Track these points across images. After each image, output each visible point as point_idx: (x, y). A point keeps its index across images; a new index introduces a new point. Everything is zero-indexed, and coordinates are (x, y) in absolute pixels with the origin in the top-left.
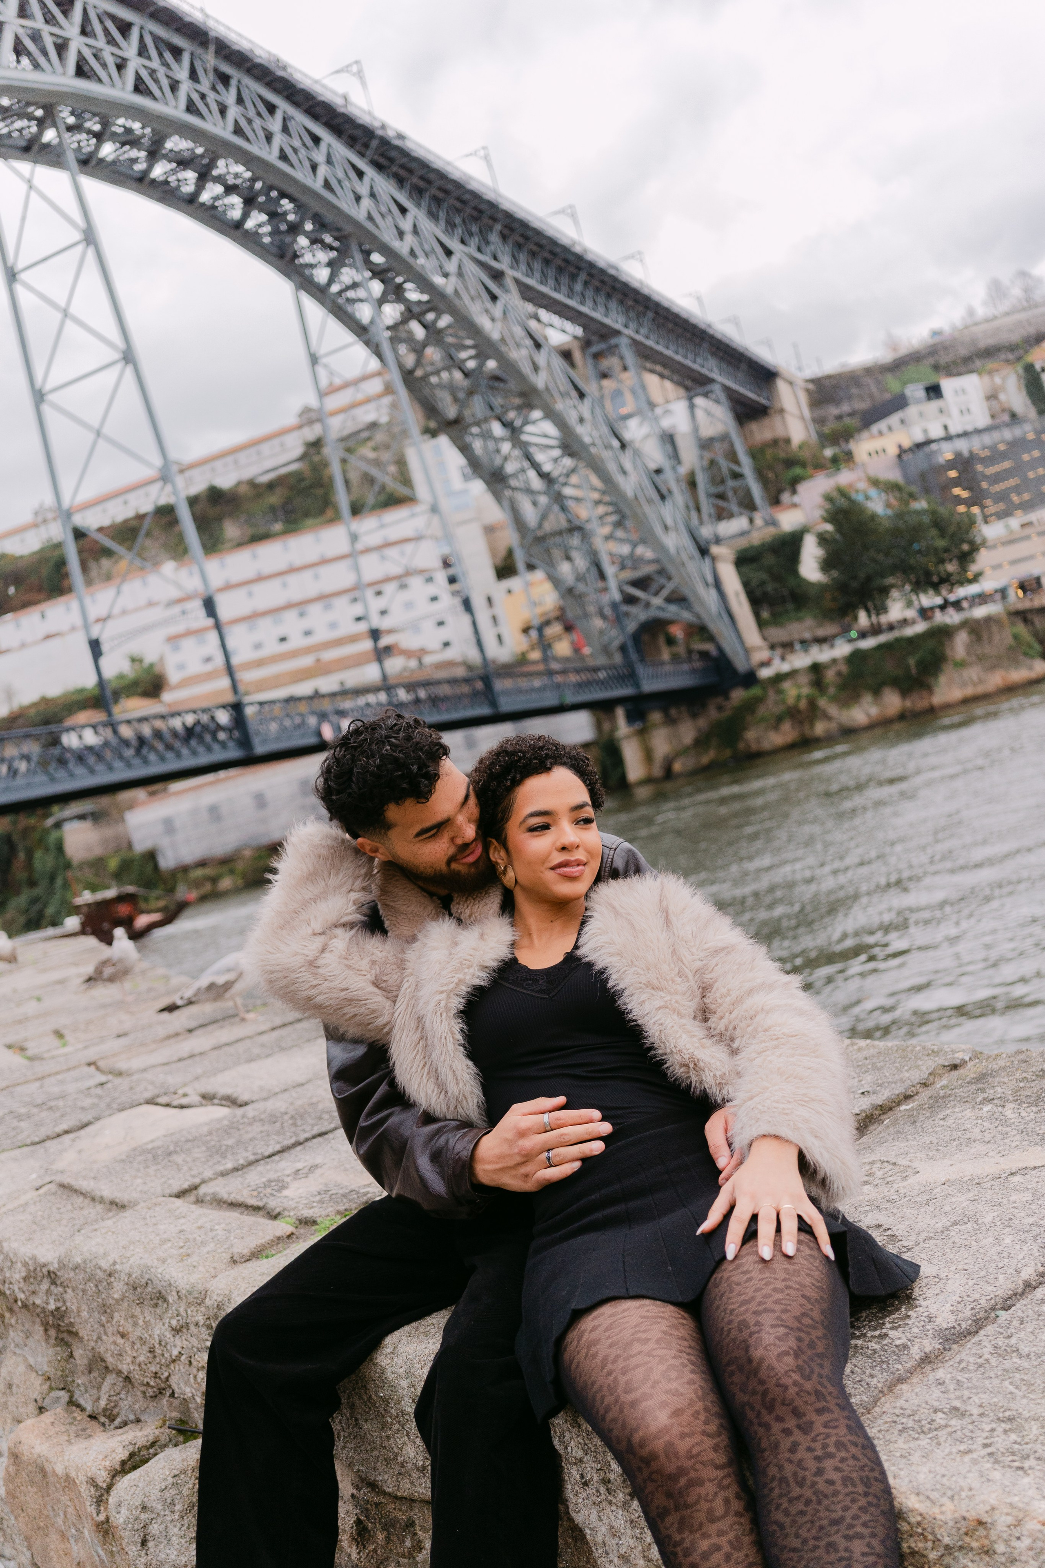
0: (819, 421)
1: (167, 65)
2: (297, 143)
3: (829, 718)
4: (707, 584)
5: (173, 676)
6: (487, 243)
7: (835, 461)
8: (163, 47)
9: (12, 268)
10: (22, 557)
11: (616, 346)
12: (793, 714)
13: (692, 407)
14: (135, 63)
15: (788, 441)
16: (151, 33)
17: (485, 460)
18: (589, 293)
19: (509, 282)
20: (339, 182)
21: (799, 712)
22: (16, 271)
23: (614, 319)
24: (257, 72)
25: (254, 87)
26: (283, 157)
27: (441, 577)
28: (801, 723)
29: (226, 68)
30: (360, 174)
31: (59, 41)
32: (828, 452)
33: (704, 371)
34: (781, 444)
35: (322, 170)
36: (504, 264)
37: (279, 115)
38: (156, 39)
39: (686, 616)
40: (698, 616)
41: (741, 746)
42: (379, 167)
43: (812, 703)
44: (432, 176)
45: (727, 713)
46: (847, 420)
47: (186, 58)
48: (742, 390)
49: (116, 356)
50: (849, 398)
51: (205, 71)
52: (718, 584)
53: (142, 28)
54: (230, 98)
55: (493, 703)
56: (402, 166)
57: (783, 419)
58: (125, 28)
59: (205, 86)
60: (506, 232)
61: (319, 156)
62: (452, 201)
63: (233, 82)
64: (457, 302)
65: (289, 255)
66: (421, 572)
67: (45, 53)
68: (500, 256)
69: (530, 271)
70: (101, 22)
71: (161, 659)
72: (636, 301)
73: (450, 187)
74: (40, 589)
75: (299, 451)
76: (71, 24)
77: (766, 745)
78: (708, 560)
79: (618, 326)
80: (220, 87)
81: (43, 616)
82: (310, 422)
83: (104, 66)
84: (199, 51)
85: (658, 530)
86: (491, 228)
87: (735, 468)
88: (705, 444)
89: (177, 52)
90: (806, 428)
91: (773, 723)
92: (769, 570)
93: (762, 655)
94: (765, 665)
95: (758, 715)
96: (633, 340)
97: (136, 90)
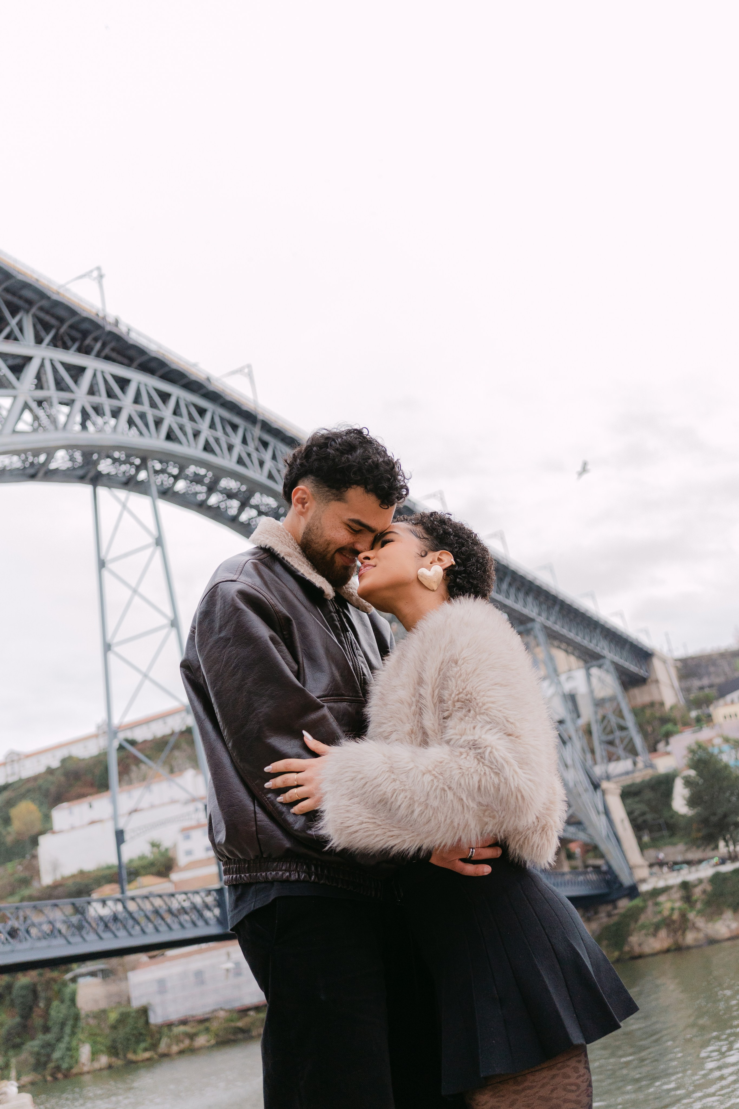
0: (687, 690)
1: (227, 435)
3: (698, 930)
4: (599, 813)
5: (182, 860)
7: (698, 720)
8: (226, 424)
10: (84, 760)
12: (667, 923)
13: (589, 674)
14: (206, 433)
15: (662, 704)
16: (220, 416)
18: (512, 591)
21: (674, 922)
22: (105, 561)
25: (285, 449)
28: (675, 931)
29: (267, 438)
31: (158, 419)
32: (694, 714)
33: (599, 650)
34: (657, 706)
38: (222, 419)
39: (582, 836)
40: (591, 837)
41: (626, 949)
43: (683, 916)
45: (615, 919)
46: (707, 691)
47: (241, 431)
48: (628, 666)
50: (709, 674)
51: (253, 439)
52: (607, 812)
53: (214, 412)
54: (267, 456)
57: (658, 688)
58: (202, 412)
59: (251, 449)
63: (271, 446)
70: (188, 408)
71: (175, 846)
72: (547, 598)
74: (92, 785)
76: (167, 409)
77: (646, 949)
78: (599, 793)
79: (533, 615)
80: (261, 449)
81: (91, 806)
83: (185, 434)
84: (250, 427)
87: (622, 722)
88: (599, 703)
89: (235, 427)
90: (676, 695)
91: (652, 930)
92: (648, 803)
93: (643, 872)
94: (643, 881)
95: (640, 922)
96: (544, 625)
97: (205, 449)
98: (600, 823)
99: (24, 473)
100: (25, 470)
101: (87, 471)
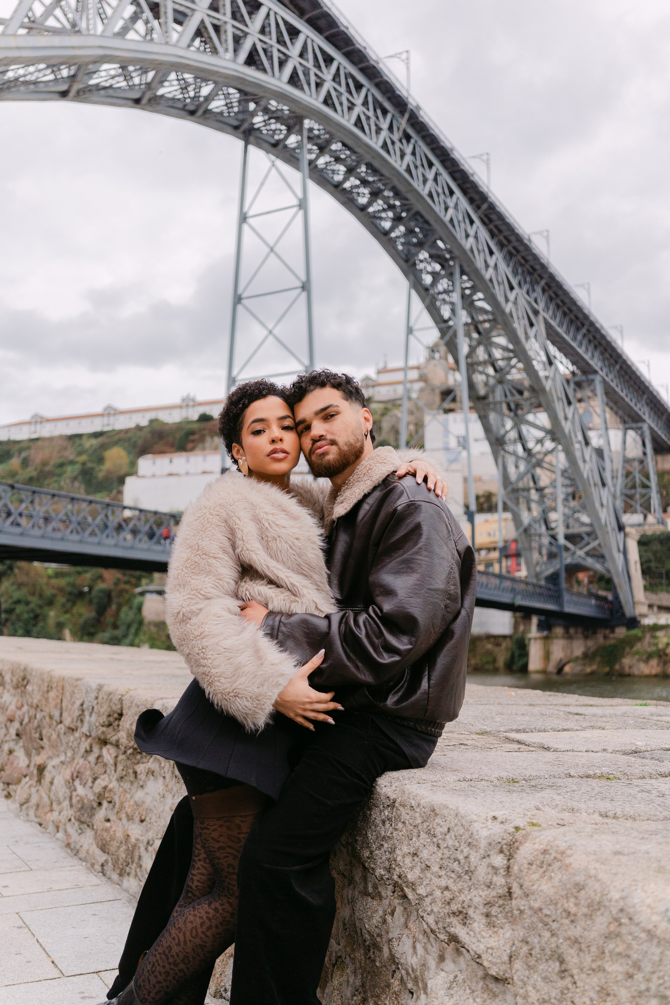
1: (377, 118)
2: (440, 190)
4: (619, 551)
6: (534, 291)
8: (377, 106)
9: (246, 214)
11: (593, 381)
12: (660, 654)
13: (625, 435)
14: (359, 109)
16: (373, 95)
17: (494, 428)
18: (585, 342)
19: (540, 318)
20: (459, 222)
21: (666, 654)
22: (247, 216)
23: (596, 363)
24: (428, 140)
25: (423, 148)
26: (430, 195)
28: (665, 663)
29: (410, 131)
30: (472, 222)
31: (318, 81)
33: (640, 413)
35: (451, 211)
36: (540, 307)
37: (434, 170)
38: (375, 100)
39: (598, 567)
40: (608, 571)
41: (617, 667)
42: (483, 222)
44: (512, 238)
45: (612, 642)
47: (389, 117)
48: (660, 432)
49: (299, 284)
51: (398, 129)
52: (625, 553)
53: (368, 90)
54: (408, 150)
56: (496, 227)
58: (359, 86)
59: (396, 137)
60: (546, 288)
61: (451, 203)
62: (519, 258)
63: (412, 141)
64: (510, 319)
65: (411, 262)
67: (309, 84)
68: (539, 300)
69: (554, 317)
70: (346, 78)
72: (611, 356)
73: (521, 248)
76: (329, 73)
77: (636, 672)
78: (622, 534)
79: (597, 368)
80: (404, 141)
82: (367, 387)
83: (341, 104)
84: (397, 115)
85: (597, 505)
86: (538, 283)
87: (646, 481)
88: (627, 461)
89: (385, 112)
91: (644, 657)
92: (655, 553)
93: (643, 609)
94: (645, 616)
95: (635, 649)
96: (604, 380)
97: (356, 125)
98: (619, 558)
99: (184, 109)
100: (185, 106)
101: (243, 121)
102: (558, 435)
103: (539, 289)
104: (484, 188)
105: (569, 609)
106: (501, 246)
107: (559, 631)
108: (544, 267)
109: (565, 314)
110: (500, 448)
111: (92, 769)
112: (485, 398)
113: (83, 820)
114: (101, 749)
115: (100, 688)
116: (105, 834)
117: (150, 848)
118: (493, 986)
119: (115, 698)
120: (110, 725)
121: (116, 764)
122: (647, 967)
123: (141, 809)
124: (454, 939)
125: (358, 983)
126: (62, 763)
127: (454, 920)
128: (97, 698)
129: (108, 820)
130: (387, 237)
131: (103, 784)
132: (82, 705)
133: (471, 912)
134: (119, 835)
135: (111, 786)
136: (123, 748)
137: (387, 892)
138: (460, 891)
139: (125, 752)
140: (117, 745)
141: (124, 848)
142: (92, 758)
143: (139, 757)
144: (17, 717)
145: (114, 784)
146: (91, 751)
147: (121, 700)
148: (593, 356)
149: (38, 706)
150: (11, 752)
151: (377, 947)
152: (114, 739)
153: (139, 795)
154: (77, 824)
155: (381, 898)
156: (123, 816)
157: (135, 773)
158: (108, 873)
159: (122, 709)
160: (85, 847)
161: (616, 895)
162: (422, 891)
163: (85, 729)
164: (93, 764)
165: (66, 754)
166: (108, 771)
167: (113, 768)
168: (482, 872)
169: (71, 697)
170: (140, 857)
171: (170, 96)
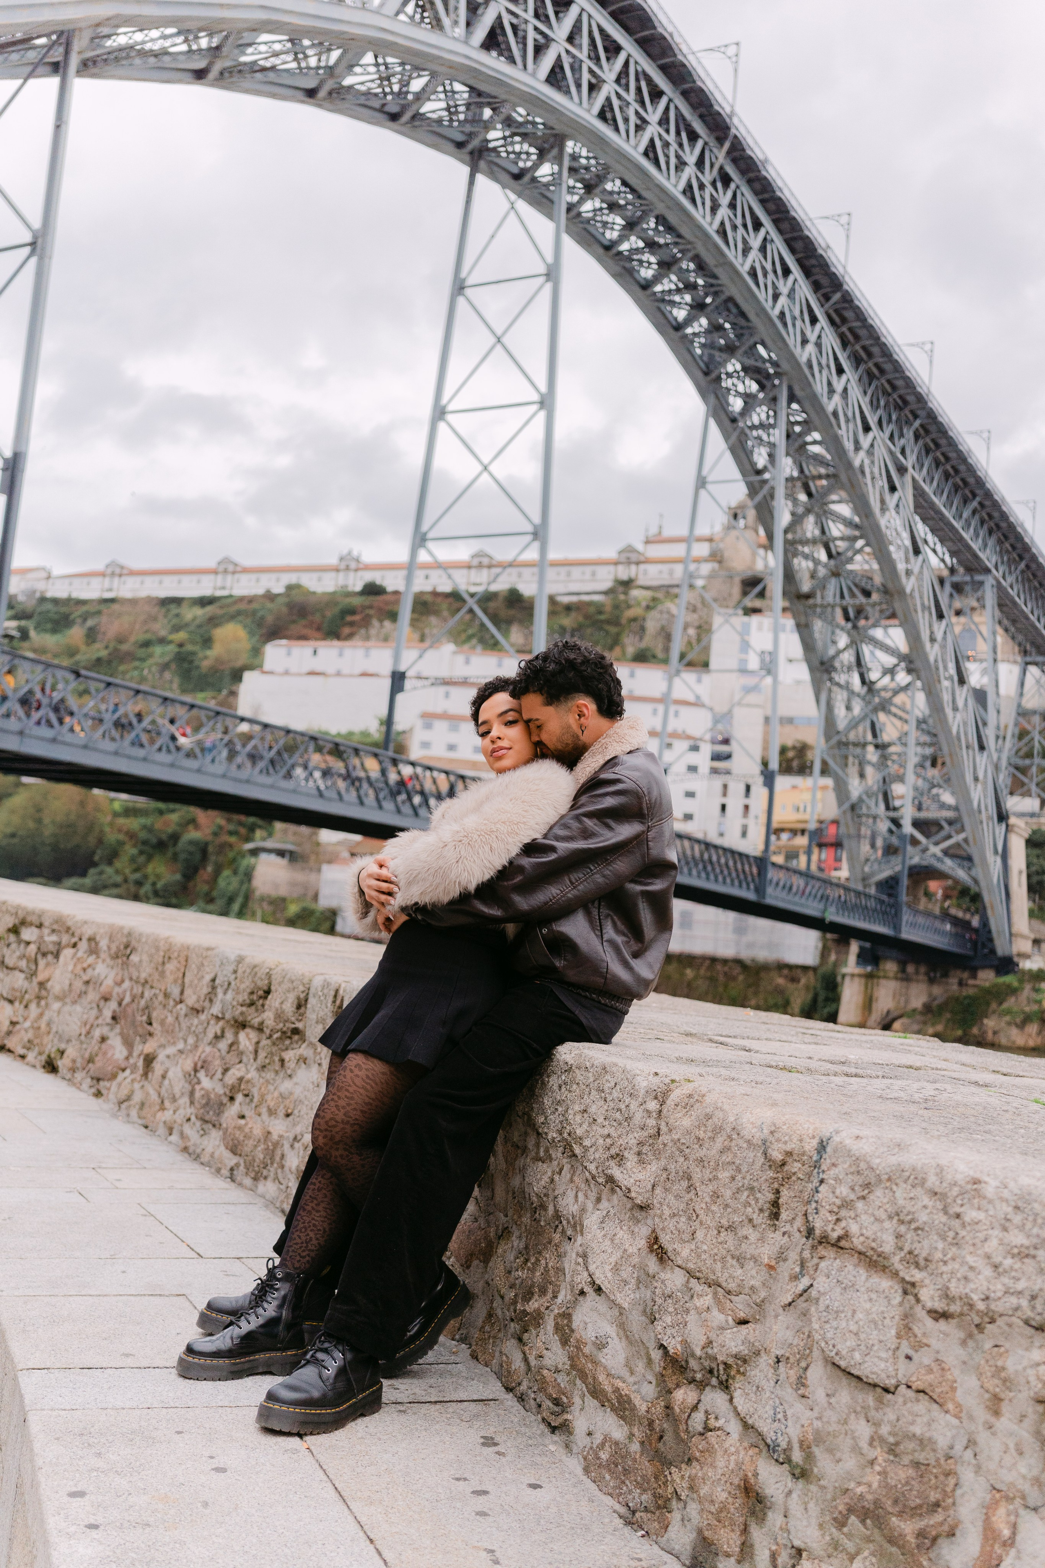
1: (681, 145)
2: (769, 266)
4: (996, 852)
5: (414, 752)
6: (901, 435)
8: (682, 127)
9: (463, 281)
11: (981, 583)
13: (1024, 672)
14: (653, 130)
16: (677, 108)
17: (819, 644)
18: (974, 523)
19: (908, 478)
20: (794, 318)
22: (466, 284)
23: (988, 556)
24: (757, 186)
25: (748, 197)
26: (753, 273)
27: (707, 750)
29: (730, 170)
30: (814, 320)
31: (594, 81)
35: (782, 301)
36: (910, 462)
37: (762, 233)
38: (680, 116)
39: (961, 874)
40: (976, 881)
42: (832, 322)
44: (875, 350)
45: (971, 991)
47: (700, 144)
49: (536, 397)
51: (712, 165)
52: (1005, 856)
53: (670, 100)
54: (725, 199)
55: (760, 890)
56: (851, 330)
58: (656, 94)
59: (707, 179)
60: (922, 432)
61: (784, 288)
62: (883, 381)
63: (733, 186)
64: (860, 476)
65: (713, 375)
66: (689, 737)
67: (579, 86)
68: (908, 451)
69: (930, 478)
70: (637, 80)
71: (411, 731)
72: (1014, 547)
73: (888, 367)
74: (318, 628)
75: (607, 585)
76: (611, 69)
77: (1003, 1040)
78: (1003, 827)
79: (989, 564)
80: (719, 185)
81: (315, 653)
82: (629, 562)
83: (626, 120)
84: (712, 143)
85: (969, 778)
86: (909, 423)
88: (1023, 713)
89: (693, 137)
91: (1019, 1019)
94: (1027, 956)
95: (1005, 1006)
96: (998, 582)
97: (646, 154)
98: (995, 864)
99: (381, 110)
100: (384, 105)
101: (471, 135)
102: (918, 664)
103: (909, 434)
104: (838, 269)
105: (908, 934)
106: (857, 361)
107: (891, 967)
108: (921, 399)
109: (947, 476)
110: (825, 676)
111: (223, 1059)
112: (808, 596)
113: (207, 1118)
114: (236, 1034)
115: (240, 960)
116: (238, 1133)
117: (296, 1145)
118: (638, 1214)
119: (261, 973)
120: (252, 1004)
121: (256, 1052)
122: (744, 1169)
123: (287, 1102)
124: (610, 1179)
125: (522, 1245)
126: (181, 1052)
127: (612, 1163)
128: (235, 972)
129: (243, 1117)
130: (679, 334)
131: (239, 1074)
132: (213, 980)
133: (626, 1154)
134: (258, 1132)
135: (249, 1076)
136: (268, 1032)
137: (556, 1153)
138: (620, 1136)
139: (270, 1037)
140: (260, 1029)
141: (262, 1147)
142: (223, 1045)
143: (287, 1042)
144: (114, 994)
145: (252, 1074)
146: (223, 1036)
147: (269, 975)
148: (985, 546)
149: (146, 982)
150: (103, 1039)
151: (543, 1207)
152: (256, 1022)
153: (286, 1086)
154: (198, 1123)
155: (551, 1159)
156: (264, 1110)
157: (282, 1061)
158: (239, 1178)
159: (270, 984)
160: (209, 1150)
161: (732, 1119)
162: (587, 1143)
163: (216, 1010)
164: (224, 1053)
165: (185, 1041)
166: (245, 1059)
167: (252, 1056)
168: (638, 1117)
169: (199, 969)
170: (283, 1156)
171: (363, 88)
